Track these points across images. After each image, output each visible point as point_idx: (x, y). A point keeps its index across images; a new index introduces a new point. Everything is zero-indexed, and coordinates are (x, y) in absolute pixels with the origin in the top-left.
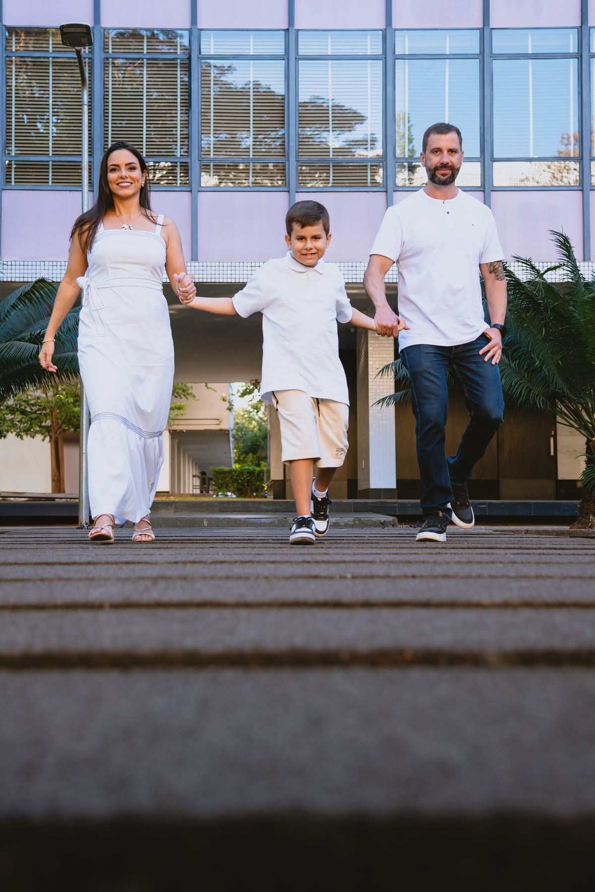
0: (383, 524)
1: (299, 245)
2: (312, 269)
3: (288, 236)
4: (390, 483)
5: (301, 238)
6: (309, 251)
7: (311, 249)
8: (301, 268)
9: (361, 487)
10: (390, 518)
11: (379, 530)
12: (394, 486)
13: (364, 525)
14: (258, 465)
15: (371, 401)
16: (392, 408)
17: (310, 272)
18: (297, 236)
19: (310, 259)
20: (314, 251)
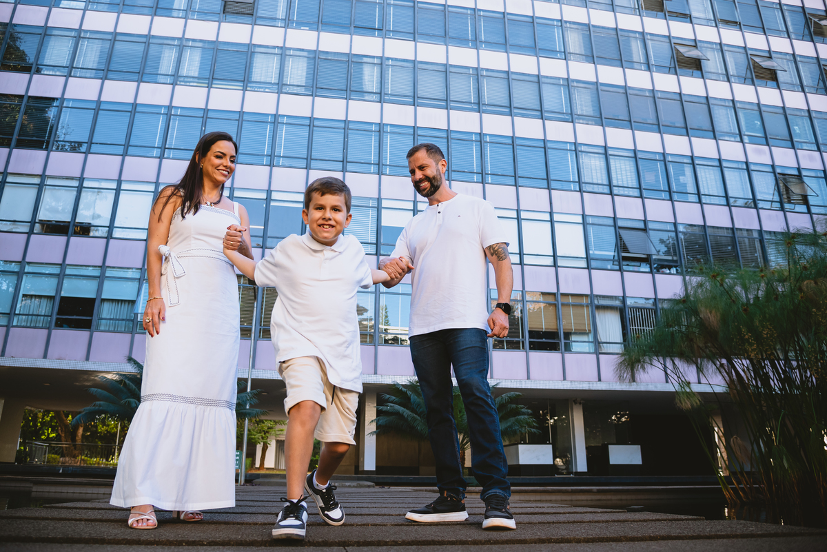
0: (369, 486)
1: (317, 214)
2: (329, 247)
3: (306, 211)
4: (373, 468)
5: (321, 208)
6: (327, 221)
7: (330, 219)
8: (317, 246)
9: (360, 469)
10: (372, 484)
11: (367, 489)
12: (374, 469)
13: (361, 486)
14: (315, 457)
15: (366, 433)
16: (375, 436)
17: (328, 252)
18: (315, 205)
19: (327, 232)
20: (332, 222)
